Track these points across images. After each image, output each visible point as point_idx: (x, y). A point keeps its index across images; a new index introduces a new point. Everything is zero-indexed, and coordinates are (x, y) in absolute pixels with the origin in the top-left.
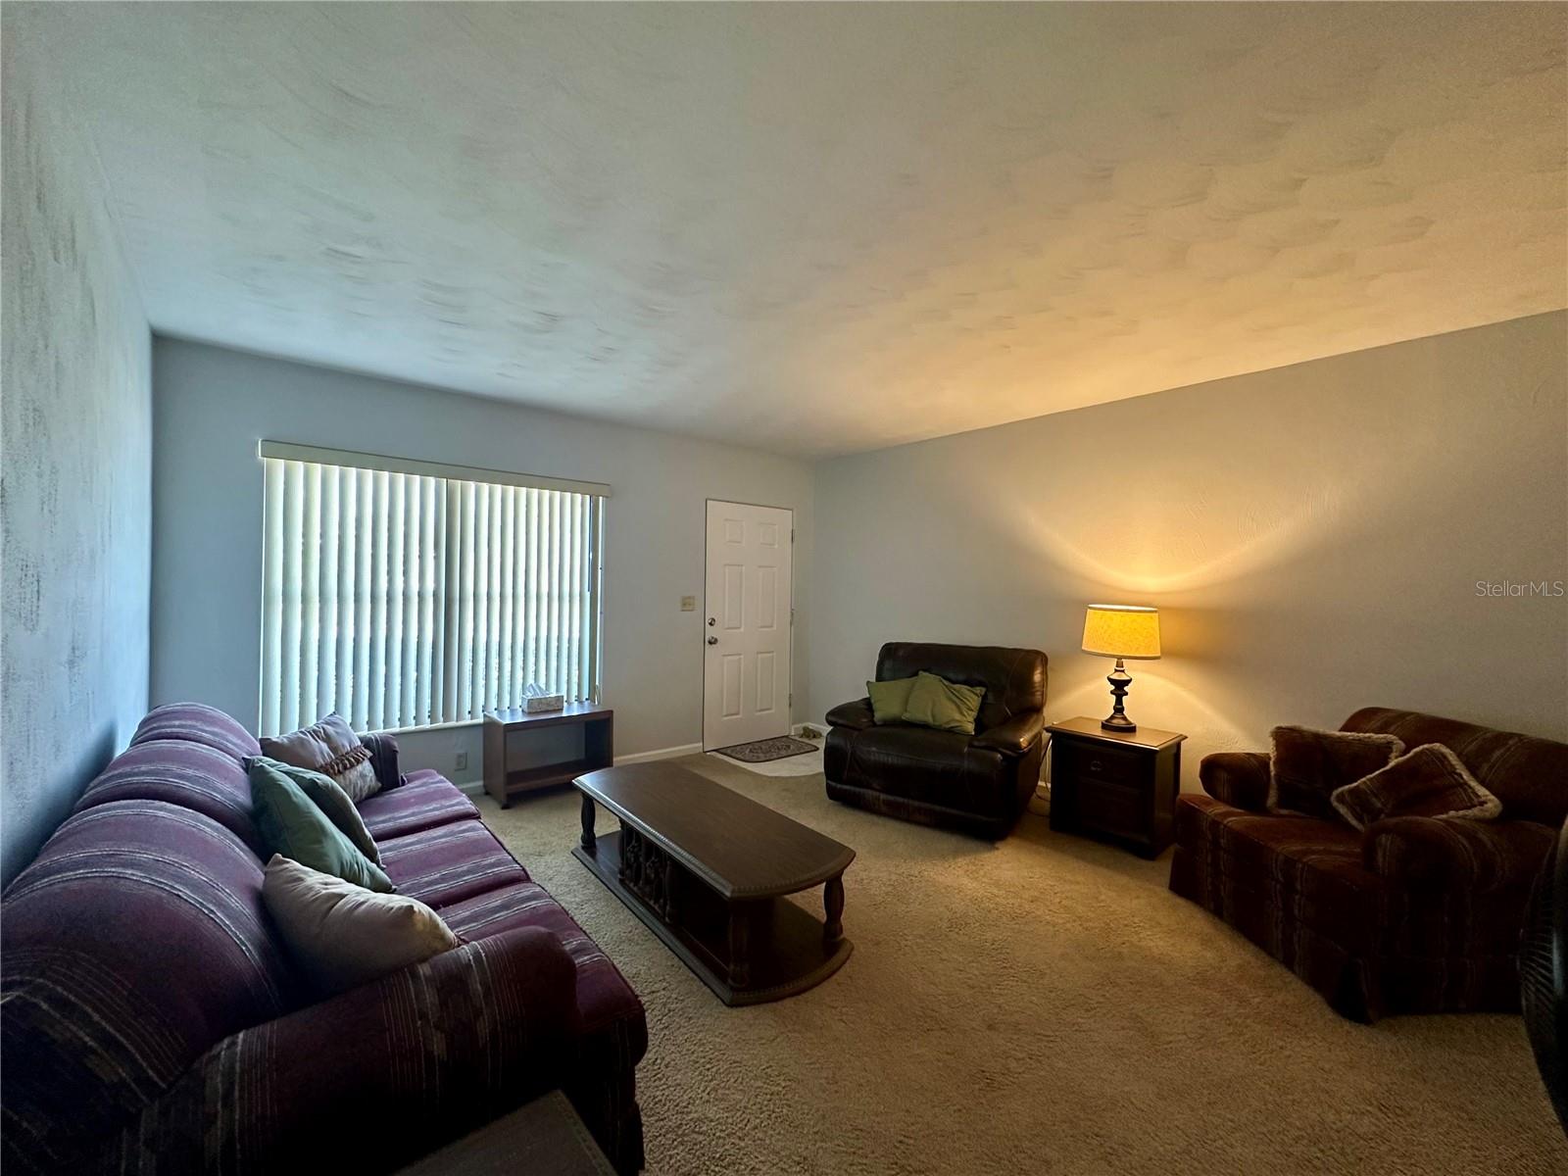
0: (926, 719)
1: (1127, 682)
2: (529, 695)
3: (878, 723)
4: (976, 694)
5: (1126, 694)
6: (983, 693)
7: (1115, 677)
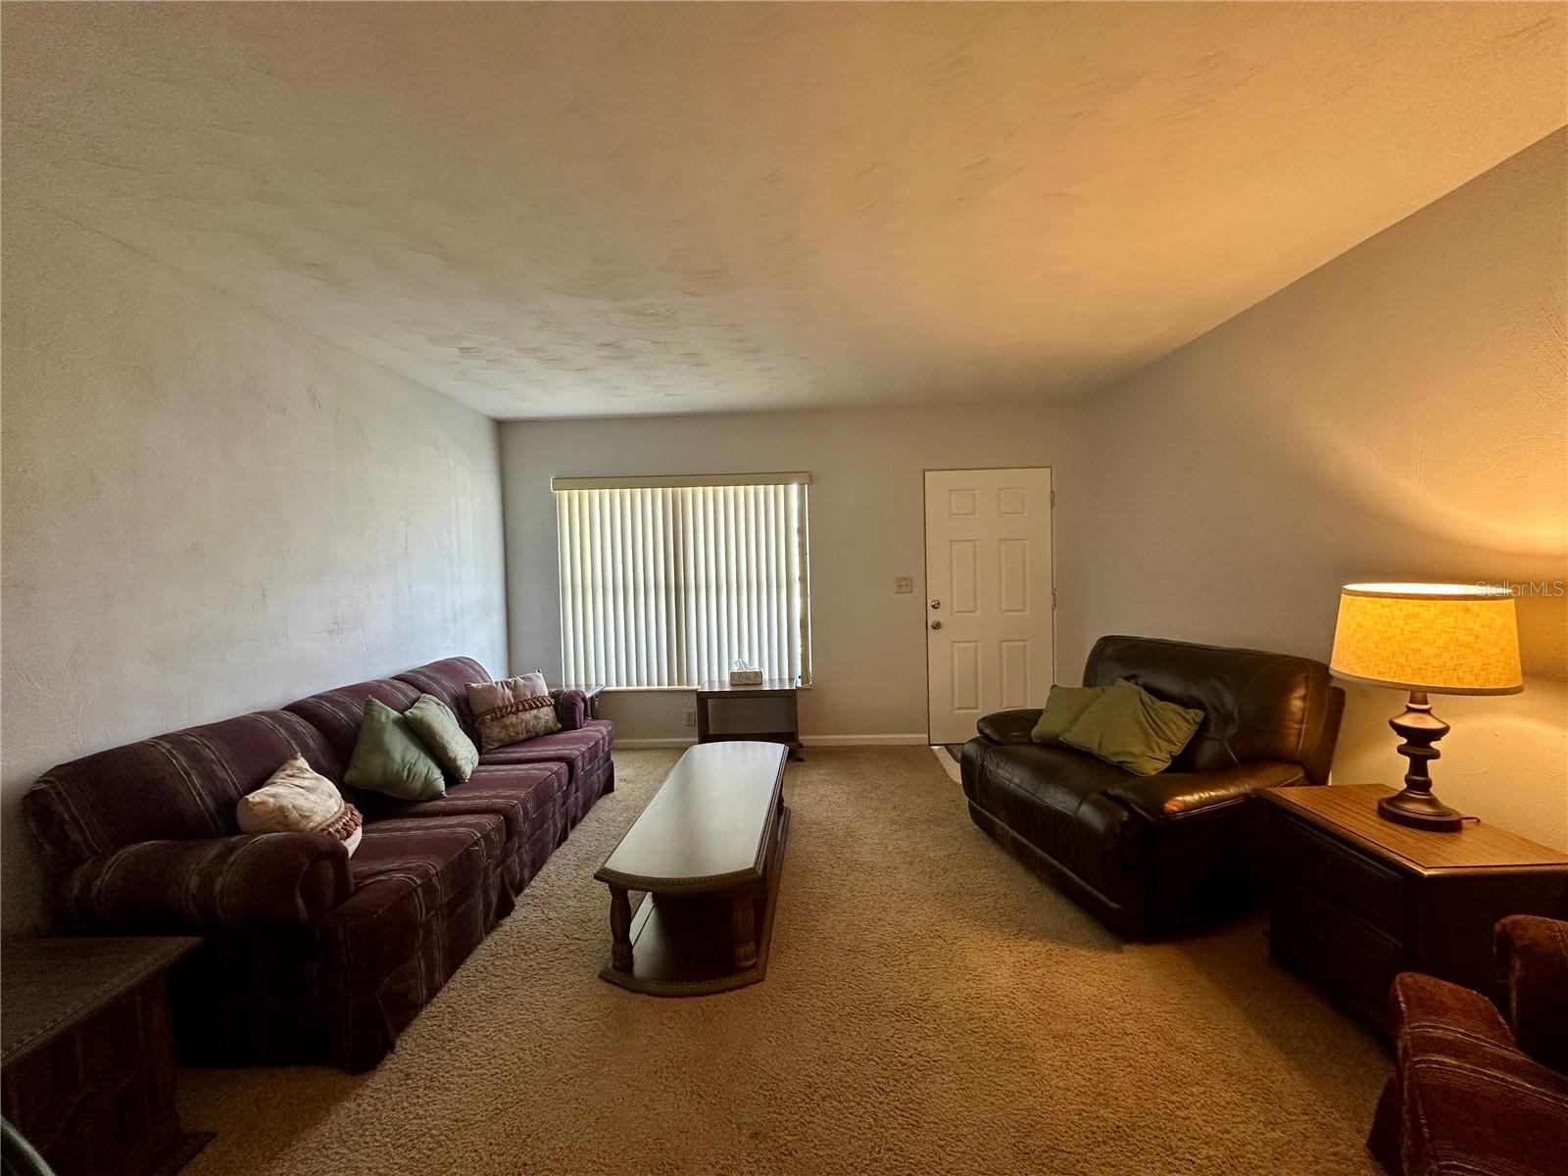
0: (1089, 745)
1: (1438, 734)
2: (735, 669)
3: (1035, 740)
4: (1187, 721)
5: (1436, 755)
6: (1199, 720)
7: (1407, 721)
